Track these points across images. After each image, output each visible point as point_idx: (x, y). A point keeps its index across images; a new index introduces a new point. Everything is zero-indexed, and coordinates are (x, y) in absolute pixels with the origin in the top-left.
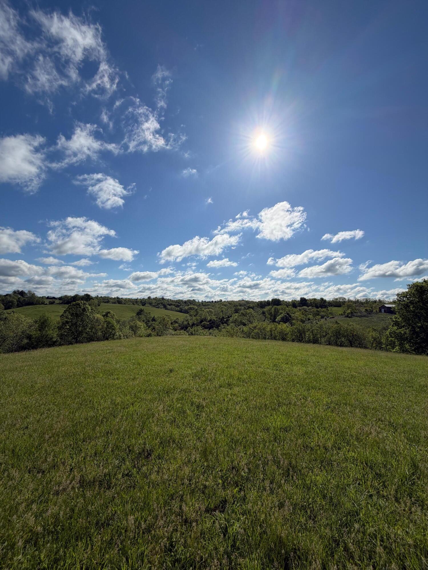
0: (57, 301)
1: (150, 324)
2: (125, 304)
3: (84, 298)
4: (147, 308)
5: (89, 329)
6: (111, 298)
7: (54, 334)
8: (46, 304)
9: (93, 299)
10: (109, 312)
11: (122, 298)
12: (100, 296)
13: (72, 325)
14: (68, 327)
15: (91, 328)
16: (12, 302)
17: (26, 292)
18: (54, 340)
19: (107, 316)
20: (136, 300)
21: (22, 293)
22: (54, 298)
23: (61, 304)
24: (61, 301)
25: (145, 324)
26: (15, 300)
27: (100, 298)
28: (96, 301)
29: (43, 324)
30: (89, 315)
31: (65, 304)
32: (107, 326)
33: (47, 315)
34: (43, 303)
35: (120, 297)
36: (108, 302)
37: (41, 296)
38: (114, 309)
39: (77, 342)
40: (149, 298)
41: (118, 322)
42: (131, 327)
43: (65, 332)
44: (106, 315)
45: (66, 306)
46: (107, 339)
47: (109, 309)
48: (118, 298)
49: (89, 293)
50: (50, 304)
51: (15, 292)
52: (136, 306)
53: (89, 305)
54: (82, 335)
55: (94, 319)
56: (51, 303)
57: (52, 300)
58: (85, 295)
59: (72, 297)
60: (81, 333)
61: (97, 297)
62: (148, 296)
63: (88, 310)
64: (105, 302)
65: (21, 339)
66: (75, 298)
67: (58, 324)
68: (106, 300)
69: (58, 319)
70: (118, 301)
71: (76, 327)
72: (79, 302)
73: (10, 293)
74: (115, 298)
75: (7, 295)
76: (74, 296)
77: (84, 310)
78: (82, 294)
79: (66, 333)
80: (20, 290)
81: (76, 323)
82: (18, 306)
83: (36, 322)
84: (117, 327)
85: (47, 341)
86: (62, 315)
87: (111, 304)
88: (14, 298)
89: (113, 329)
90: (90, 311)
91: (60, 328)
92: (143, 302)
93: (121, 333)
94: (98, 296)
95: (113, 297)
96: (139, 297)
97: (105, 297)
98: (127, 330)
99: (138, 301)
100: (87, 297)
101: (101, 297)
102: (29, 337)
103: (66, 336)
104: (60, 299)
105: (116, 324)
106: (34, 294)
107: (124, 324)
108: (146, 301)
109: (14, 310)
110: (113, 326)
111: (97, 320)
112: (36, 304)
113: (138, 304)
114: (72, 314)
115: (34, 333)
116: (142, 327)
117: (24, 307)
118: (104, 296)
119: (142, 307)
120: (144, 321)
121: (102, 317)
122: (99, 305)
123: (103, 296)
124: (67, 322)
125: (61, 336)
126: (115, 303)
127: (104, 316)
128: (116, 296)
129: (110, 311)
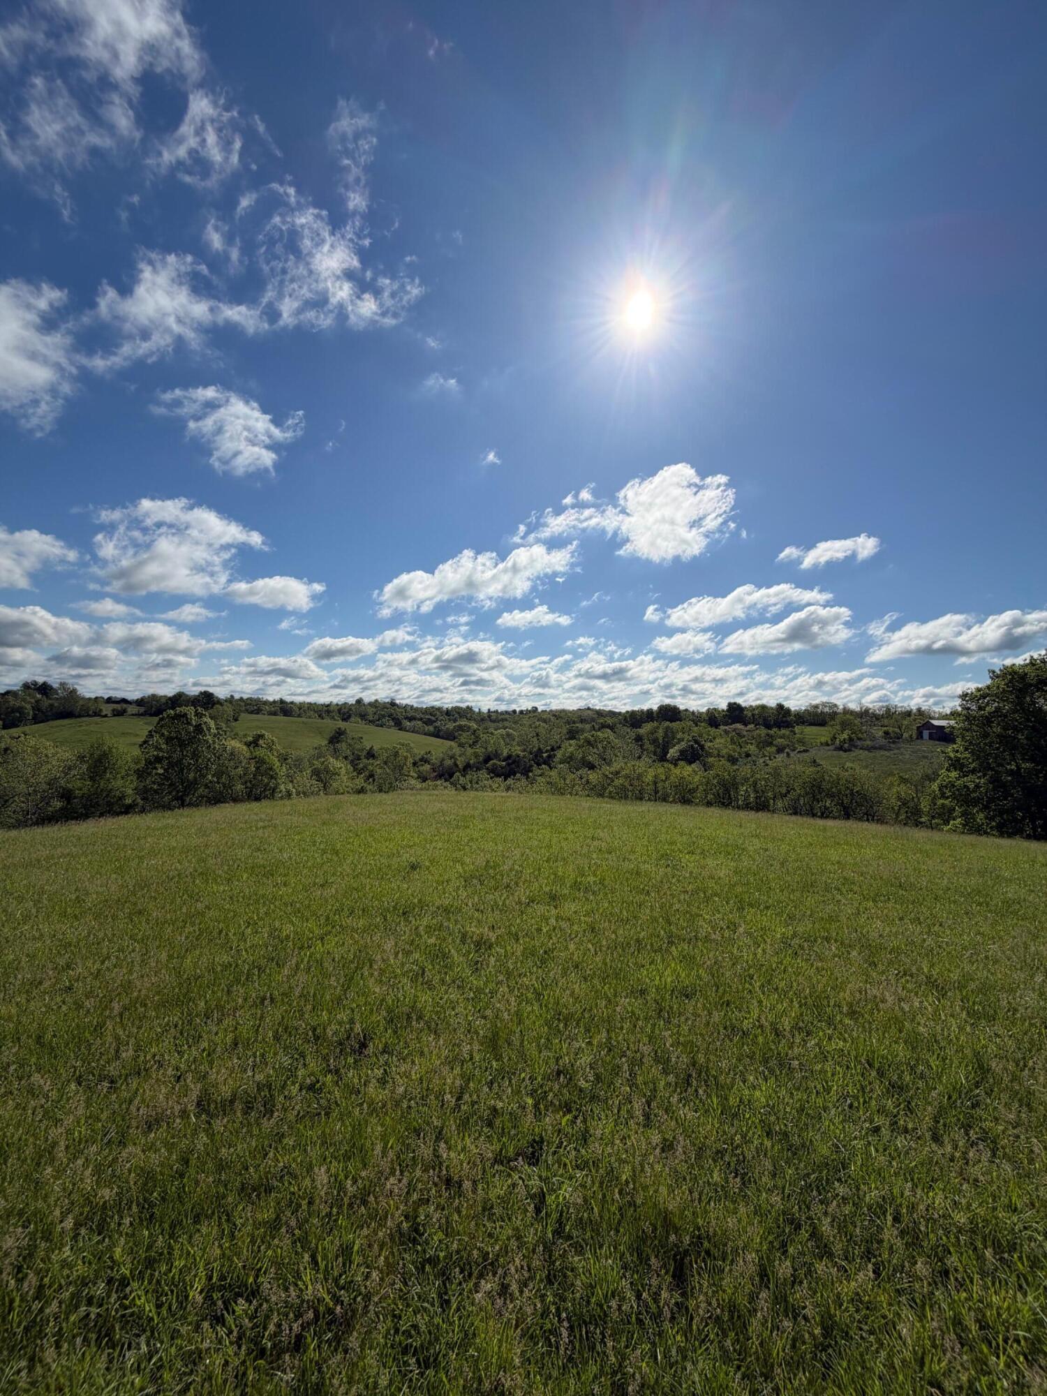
0: (132, 709)
1: (361, 766)
2: (299, 716)
3: (199, 701)
4: (354, 727)
5: (213, 776)
6: (266, 703)
7: (127, 787)
8: (106, 716)
9: (222, 705)
10: (261, 736)
11: (292, 703)
12: (237, 696)
13: (171, 765)
14: (161, 771)
15: (218, 774)
16: (20, 710)
17: (55, 686)
18: (128, 801)
19: (257, 745)
20: (328, 706)
21: (44, 689)
22: (124, 701)
23: (142, 715)
24: (142, 710)
25: (349, 766)
26: (28, 706)
27: (237, 700)
28: (229, 710)
29: (99, 763)
30: (211, 742)
31: (151, 715)
32: (257, 768)
33: (109, 741)
34: (97, 714)
35: (288, 699)
36: (258, 711)
37: (93, 696)
38: (274, 731)
39: (184, 805)
40: (359, 701)
41: (284, 759)
42: (316, 773)
43: (154, 783)
44: (254, 743)
45: (154, 720)
46: (258, 799)
47: (262, 728)
48: (282, 701)
49: (211, 690)
50: (114, 715)
51: (26, 686)
52: (327, 721)
53: (211, 718)
54: (196, 790)
55: (225, 751)
56: (119, 714)
57: (119, 707)
58: (201, 693)
59: (170, 699)
60: (191, 786)
61: (231, 700)
62: (357, 698)
63: (209, 729)
64: (252, 712)
65: (46, 800)
66: (178, 700)
67: (136, 763)
68: (254, 706)
69: (136, 751)
70: (284, 709)
71: (182, 770)
72: (183, 709)
73: (15, 689)
74: (274, 702)
75: (8, 693)
76: (175, 696)
77: (198, 728)
78: (194, 691)
79: (155, 787)
80: (41, 680)
81: (180, 762)
82: (36, 720)
83: (81, 758)
84: (282, 771)
85: (110, 803)
86: (145, 742)
87: (266, 717)
88: (24, 700)
89: (272, 777)
90: (214, 731)
91: (141, 774)
92: (345, 712)
93: (290, 786)
94: (232, 696)
95: (271, 699)
96: (335, 701)
97: (250, 699)
98: (306, 780)
99: (331, 708)
100: (207, 700)
101: (241, 699)
102: (67, 795)
103: (156, 792)
104: (140, 702)
105: (278, 764)
106: (74, 691)
107: (298, 765)
108: (350, 709)
109: (28, 729)
110: (271, 769)
111: (232, 754)
112: (80, 716)
113: (333, 717)
114: (169, 740)
115: (79, 785)
116: (343, 771)
117: (51, 723)
118: (249, 696)
119: (342, 725)
120: (346, 758)
121: (244, 747)
122: (236, 720)
123: (245, 697)
124: (158, 760)
125: (145, 793)
126: (275, 714)
127: (248, 744)
128: (277, 698)
129: (263, 732)
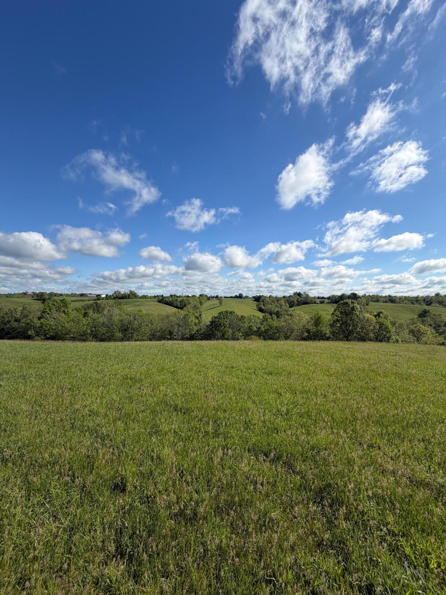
0: (326, 301)
1: (441, 330)
2: (399, 303)
3: (351, 297)
4: (434, 309)
5: (360, 329)
6: (381, 297)
7: (327, 331)
8: (318, 303)
9: (361, 298)
10: (382, 313)
11: (395, 297)
12: (367, 294)
13: (343, 324)
14: (339, 325)
15: (362, 328)
16: (293, 301)
17: (302, 293)
18: (328, 336)
19: (379, 317)
20: (416, 298)
21: (299, 294)
22: (323, 298)
23: (329, 303)
24: (330, 301)
25: (433, 330)
26: (295, 300)
27: (367, 296)
28: (364, 301)
29: (317, 321)
30: (358, 314)
31: (333, 303)
32: (380, 327)
33: (321, 313)
34: (315, 303)
35: (393, 295)
36: (378, 301)
37: (313, 296)
38: (387, 309)
39: (347, 340)
40: (437, 295)
41: (394, 324)
42: (412, 332)
43: (336, 329)
44: (378, 315)
45: (335, 305)
46: (381, 341)
48: (390, 296)
49: (356, 292)
50: (320, 303)
51: (295, 294)
52: (417, 305)
53: (358, 304)
54: (353, 334)
55: (364, 318)
56: (322, 302)
57: (322, 300)
58: (351, 294)
59: (339, 296)
60: (351, 332)
61: (364, 296)
62: (436, 293)
63: (357, 309)
64: (374, 301)
65: (302, 332)
66: (342, 297)
67: (329, 322)
68: (376, 299)
69: (329, 317)
70: (391, 300)
71: (347, 325)
72: (347, 301)
73: (292, 295)
74: (386, 296)
75: (290, 296)
76: (341, 296)
77: (353, 309)
78: (349, 293)
79: (337, 331)
80: (298, 292)
81: (346, 322)
82: (298, 305)
83: (311, 318)
84: (393, 330)
85: (322, 336)
86: (333, 313)
87: (382, 304)
88: (294, 298)
89: (388, 332)
90: (359, 310)
91: (332, 326)
92: (428, 301)
93: (398, 337)
94: (365, 294)
95: (384, 295)
96: (421, 295)
97: (374, 295)
98: (405, 334)
99: (419, 299)
100: (354, 296)
101: (369, 296)
102: (308, 331)
103: (337, 333)
104: (329, 298)
105: (390, 326)
106: (308, 295)
107: (401, 326)
108: (432, 299)
109: (295, 308)
110: (387, 328)
111: (368, 320)
112: (310, 304)
113: (420, 304)
114: (341, 313)
115: (313, 329)
116: (429, 332)
117: (302, 306)
118: (373, 294)
119: (427, 308)
120: (430, 325)
121: (374, 317)
122: (368, 305)
123: (371, 294)
124: (338, 320)
125: (333, 333)
126: (386, 302)
127: (375, 316)
128: (387, 295)
129: (382, 310)
